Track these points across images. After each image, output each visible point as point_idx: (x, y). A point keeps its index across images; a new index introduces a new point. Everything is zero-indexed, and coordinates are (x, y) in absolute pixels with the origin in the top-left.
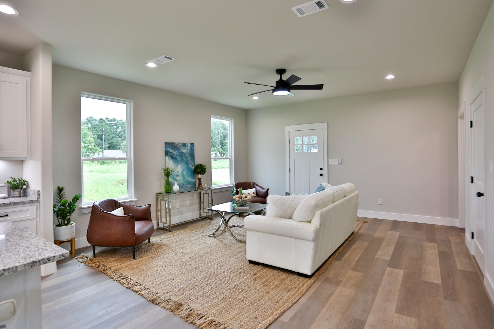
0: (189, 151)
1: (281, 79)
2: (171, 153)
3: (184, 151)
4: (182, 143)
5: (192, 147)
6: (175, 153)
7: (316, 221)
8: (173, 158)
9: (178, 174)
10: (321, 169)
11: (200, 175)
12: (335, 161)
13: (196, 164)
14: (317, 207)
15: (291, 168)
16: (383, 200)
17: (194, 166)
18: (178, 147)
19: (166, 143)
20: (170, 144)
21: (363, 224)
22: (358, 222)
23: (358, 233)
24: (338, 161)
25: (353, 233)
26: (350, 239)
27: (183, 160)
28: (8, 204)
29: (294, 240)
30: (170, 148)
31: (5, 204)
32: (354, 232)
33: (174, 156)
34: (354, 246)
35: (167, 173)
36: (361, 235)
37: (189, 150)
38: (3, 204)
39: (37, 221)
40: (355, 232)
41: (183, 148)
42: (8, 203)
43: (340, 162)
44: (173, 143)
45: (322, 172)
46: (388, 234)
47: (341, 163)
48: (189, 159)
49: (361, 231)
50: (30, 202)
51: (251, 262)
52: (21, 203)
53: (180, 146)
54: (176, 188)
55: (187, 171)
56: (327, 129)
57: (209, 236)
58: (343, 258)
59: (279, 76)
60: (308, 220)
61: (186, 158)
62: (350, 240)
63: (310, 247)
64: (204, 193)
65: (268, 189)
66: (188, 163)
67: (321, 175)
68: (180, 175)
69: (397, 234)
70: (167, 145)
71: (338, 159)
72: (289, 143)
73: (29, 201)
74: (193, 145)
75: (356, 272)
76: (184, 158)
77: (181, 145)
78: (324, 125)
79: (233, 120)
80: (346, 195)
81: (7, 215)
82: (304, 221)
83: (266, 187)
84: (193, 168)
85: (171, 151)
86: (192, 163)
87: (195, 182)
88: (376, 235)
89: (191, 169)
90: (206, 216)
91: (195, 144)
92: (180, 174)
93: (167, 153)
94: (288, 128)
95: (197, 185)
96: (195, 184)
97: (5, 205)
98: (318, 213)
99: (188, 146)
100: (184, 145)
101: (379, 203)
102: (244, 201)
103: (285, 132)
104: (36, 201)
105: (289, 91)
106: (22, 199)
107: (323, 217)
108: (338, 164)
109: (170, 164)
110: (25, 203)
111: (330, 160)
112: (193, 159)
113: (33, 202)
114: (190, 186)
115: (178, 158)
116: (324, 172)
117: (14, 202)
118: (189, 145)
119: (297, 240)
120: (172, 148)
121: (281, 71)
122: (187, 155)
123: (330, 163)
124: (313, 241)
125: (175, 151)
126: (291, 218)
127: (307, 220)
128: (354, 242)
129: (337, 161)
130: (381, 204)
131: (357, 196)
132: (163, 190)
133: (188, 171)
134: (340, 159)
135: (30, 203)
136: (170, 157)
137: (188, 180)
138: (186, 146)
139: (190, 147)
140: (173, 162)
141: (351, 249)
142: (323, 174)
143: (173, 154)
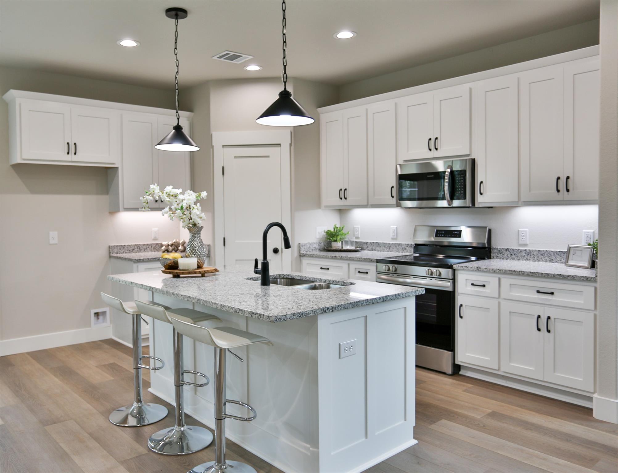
28: (552, 276)
31: (548, 274)
38: (545, 274)
39: (595, 316)
42: (552, 274)
50: (583, 278)
52: (569, 278)
73: (581, 277)
81: (552, 293)
97: (548, 277)
104: (592, 279)
110: (576, 278)
113: (589, 279)
117: (560, 275)
135: (583, 280)
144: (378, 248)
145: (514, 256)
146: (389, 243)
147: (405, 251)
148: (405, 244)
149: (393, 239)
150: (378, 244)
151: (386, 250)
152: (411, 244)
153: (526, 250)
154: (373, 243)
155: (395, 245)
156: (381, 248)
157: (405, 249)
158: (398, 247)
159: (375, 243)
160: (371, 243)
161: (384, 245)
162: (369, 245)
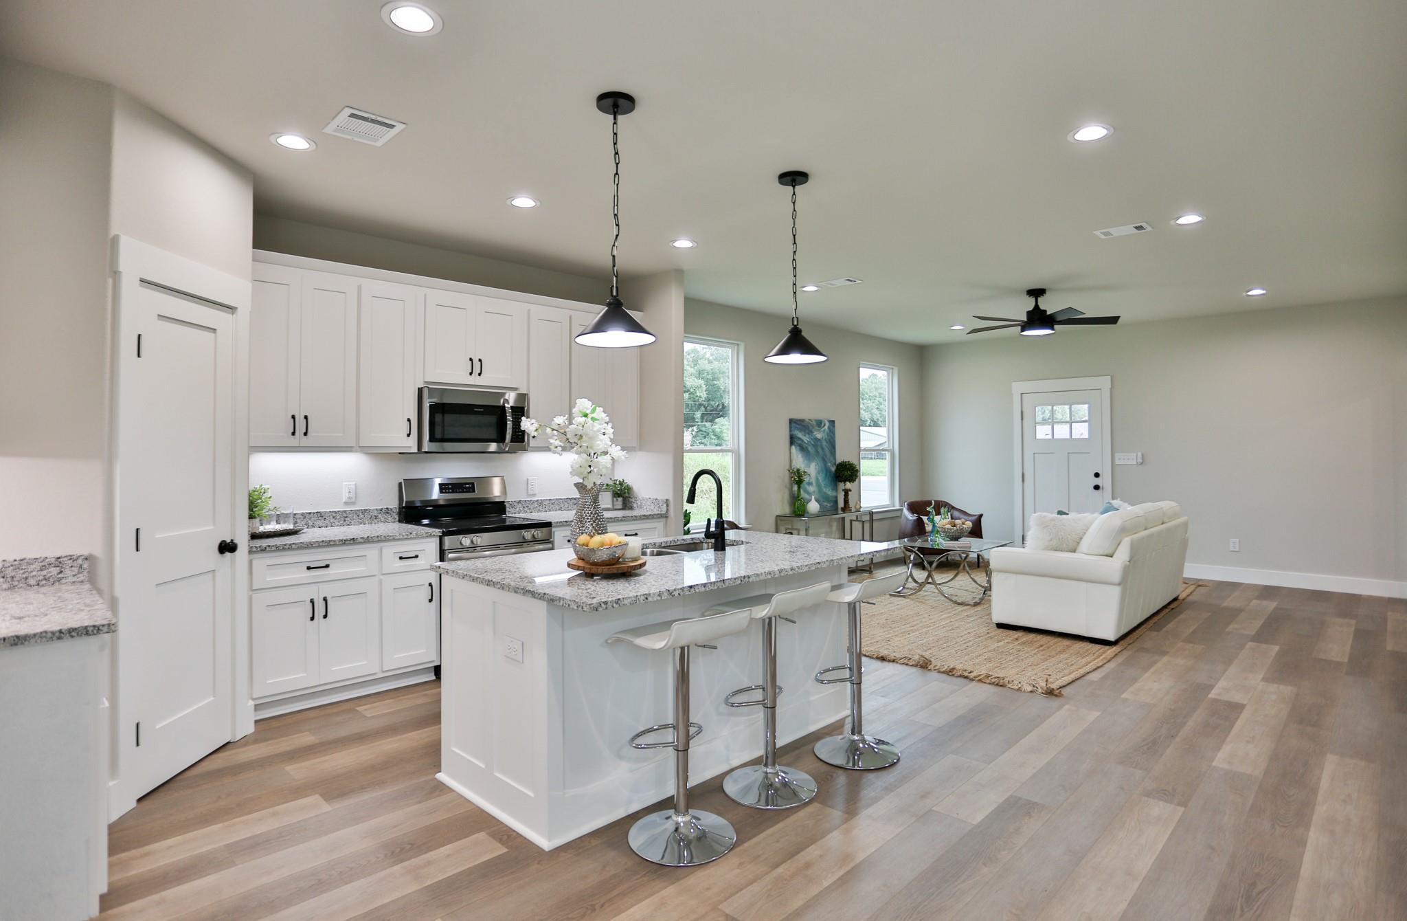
0: (826, 436)
1: (1037, 306)
2: (800, 439)
3: (819, 436)
4: (816, 420)
5: (832, 428)
6: (806, 439)
7: (1123, 555)
8: (803, 449)
9: (811, 481)
10: (1097, 475)
11: (848, 483)
12: (1128, 459)
13: (837, 463)
14: (1123, 530)
15: (1026, 473)
16: (1240, 542)
17: (835, 464)
18: (811, 427)
19: (791, 421)
20: (798, 422)
21: (1196, 588)
22: (1185, 585)
23: (1186, 601)
24: (1135, 457)
25: (1175, 599)
26: (1172, 606)
27: (818, 452)
29: (1084, 584)
30: (798, 429)
32: (1179, 598)
33: (805, 445)
34: (1182, 616)
35: (798, 478)
36: (1193, 603)
37: (827, 434)
40: (1181, 597)
41: (818, 430)
43: (1140, 460)
44: (803, 421)
45: (1097, 481)
46: (1252, 604)
47: (1142, 464)
48: (827, 451)
49: (1192, 598)
51: (1001, 626)
53: (812, 426)
54: (813, 507)
55: (824, 475)
56: (1111, 389)
57: (890, 595)
58: (1164, 629)
59: (1034, 300)
60: (1109, 551)
61: (823, 449)
62: (1173, 609)
63: (1113, 595)
64: (851, 521)
65: (981, 516)
66: (826, 459)
67: (1097, 487)
68: (814, 484)
69: (1271, 605)
70: (793, 425)
71: (1135, 454)
72: (1022, 419)
74: (832, 422)
75: (1191, 645)
76: (820, 450)
77: (814, 423)
78: (1104, 382)
79: (896, 370)
80: (1166, 520)
82: (1101, 553)
83: (975, 511)
84: (833, 469)
85: (800, 435)
86: (832, 459)
87: (836, 497)
88: (1225, 604)
89: (830, 471)
90: (857, 566)
91: (836, 422)
92: (813, 480)
93: (792, 440)
94: (1017, 388)
95: (841, 504)
96: (836, 502)
98: (1127, 541)
99: (825, 425)
100: (819, 423)
101: (1232, 549)
102: (961, 530)
103: (1012, 394)
104: (664, 515)
105: (1053, 329)
106: (628, 513)
107: (1134, 549)
108: (1135, 463)
109: (799, 462)
111: (1117, 455)
112: (833, 451)
114: (829, 505)
115: (810, 448)
116: (1105, 481)
118: (827, 424)
119: (1089, 585)
120: (801, 430)
121: (1036, 293)
122: (824, 443)
123: (1117, 462)
124: (1119, 584)
125: (805, 436)
126: (1075, 552)
127: (1106, 553)
128: (1181, 612)
129: (1133, 459)
130: (1237, 550)
131: (1186, 524)
132: (786, 510)
133: (826, 475)
134: (1140, 454)
136: (798, 448)
137: (825, 493)
138: (823, 425)
139: (829, 427)
140: (802, 457)
141: (1176, 620)
142: (1101, 486)
143: (803, 441)
144: (320, 522)
145: (526, 509)
146: (345, 511)
147: (376, 521)
148: (377, 509)
149: (346, 503)
150: (320, 515)
151: (337, 523)
152: (387, 508)
153: (538, 500)
154: (310, 513)
155: (356, 513)
156: (327, 522)
157: (376, 517)
158: (362, 516)
159: (314, 513)
160: (303, 514)
161: (334, 515)
162: (300, 518)
